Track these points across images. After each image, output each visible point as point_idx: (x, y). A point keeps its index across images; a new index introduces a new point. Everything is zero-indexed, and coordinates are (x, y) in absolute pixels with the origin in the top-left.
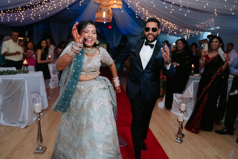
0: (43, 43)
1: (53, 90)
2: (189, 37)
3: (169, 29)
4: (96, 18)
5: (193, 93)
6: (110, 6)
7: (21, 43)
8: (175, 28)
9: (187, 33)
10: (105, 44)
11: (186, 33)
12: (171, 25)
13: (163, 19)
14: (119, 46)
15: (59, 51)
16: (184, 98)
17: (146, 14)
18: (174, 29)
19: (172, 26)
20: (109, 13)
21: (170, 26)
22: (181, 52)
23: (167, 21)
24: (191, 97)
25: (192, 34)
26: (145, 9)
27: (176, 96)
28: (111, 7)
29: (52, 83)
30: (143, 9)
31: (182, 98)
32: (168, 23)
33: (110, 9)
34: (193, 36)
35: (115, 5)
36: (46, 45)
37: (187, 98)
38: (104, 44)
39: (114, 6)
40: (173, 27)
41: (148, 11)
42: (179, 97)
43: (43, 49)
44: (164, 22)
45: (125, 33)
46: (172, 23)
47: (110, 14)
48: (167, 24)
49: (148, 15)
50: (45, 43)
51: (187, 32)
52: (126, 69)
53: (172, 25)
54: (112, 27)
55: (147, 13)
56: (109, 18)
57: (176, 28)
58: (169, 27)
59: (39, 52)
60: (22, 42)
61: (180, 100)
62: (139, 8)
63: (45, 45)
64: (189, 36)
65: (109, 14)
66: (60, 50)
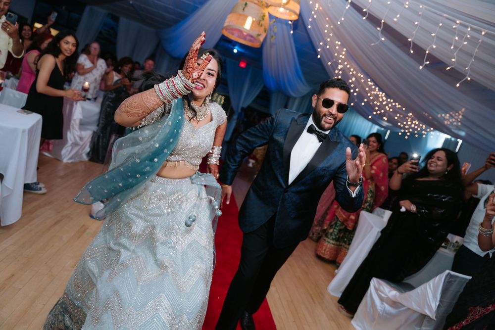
0: (67, 43)
1: (67, 166)
2: (408, 136)
3: (376, 105)
4: (226, 24)
5: (437, 304)
6: (268, 6)
7: (12, 25)
8: (387, 108)
9: (407, 127)
10: (222, 96)
11: (404, 125)
12: (382, 97)
13: (371, 81)
14: (249, 107)
15: (113, 78)
16: (404, 306)
17: (341, 56)
18: (385, 110)
19: (383, 101)
20: (263, 22)
21: (381, 100)
22: (431, 179)
23: (377, 88)
24: (427, 312)
25: (416, 132)
26: (342, 46)
27: (377, 290)
28: (271, 10)
29: (70, 148)
30: (337, 42)
31: (394, 304)
32: (378, 93)
33: (267, 15)
34: (417, 136)
35: (282, 10)
36: (74, 49)
37: (415, 312)
38: (219, 95)
39: (278, 11)
40: (384, 103)
41: (345, 51)
42: (388, 298)
43: (61, 57)
44: (370, 87)
45: (272, 85)
46: (385, 96)
47: (263, 27)
48: (375, 93)
49: (344, 61)
50: (73, 45)
51: (407, 124)
52: (253, 164)
53: (384, 98)
54: (247, 64)
55: (343, 55)
56: (259, 35)
57: (390, 108)
58: (375, 103)
59: (49, 63)
60: (14, 24)
61: (387, 307)
62: (329, 37)
63: (71, 50)
64: (408, 134)
65: (261, 26)
66: (116, 76)
